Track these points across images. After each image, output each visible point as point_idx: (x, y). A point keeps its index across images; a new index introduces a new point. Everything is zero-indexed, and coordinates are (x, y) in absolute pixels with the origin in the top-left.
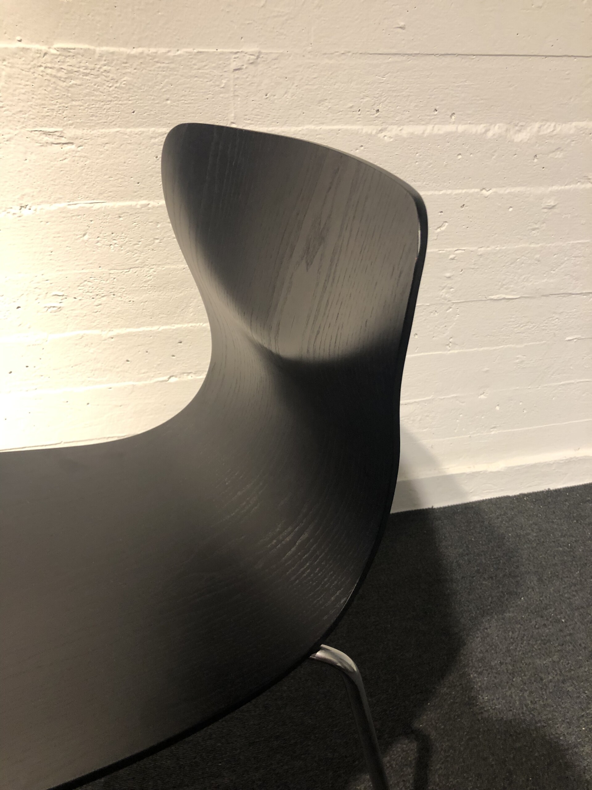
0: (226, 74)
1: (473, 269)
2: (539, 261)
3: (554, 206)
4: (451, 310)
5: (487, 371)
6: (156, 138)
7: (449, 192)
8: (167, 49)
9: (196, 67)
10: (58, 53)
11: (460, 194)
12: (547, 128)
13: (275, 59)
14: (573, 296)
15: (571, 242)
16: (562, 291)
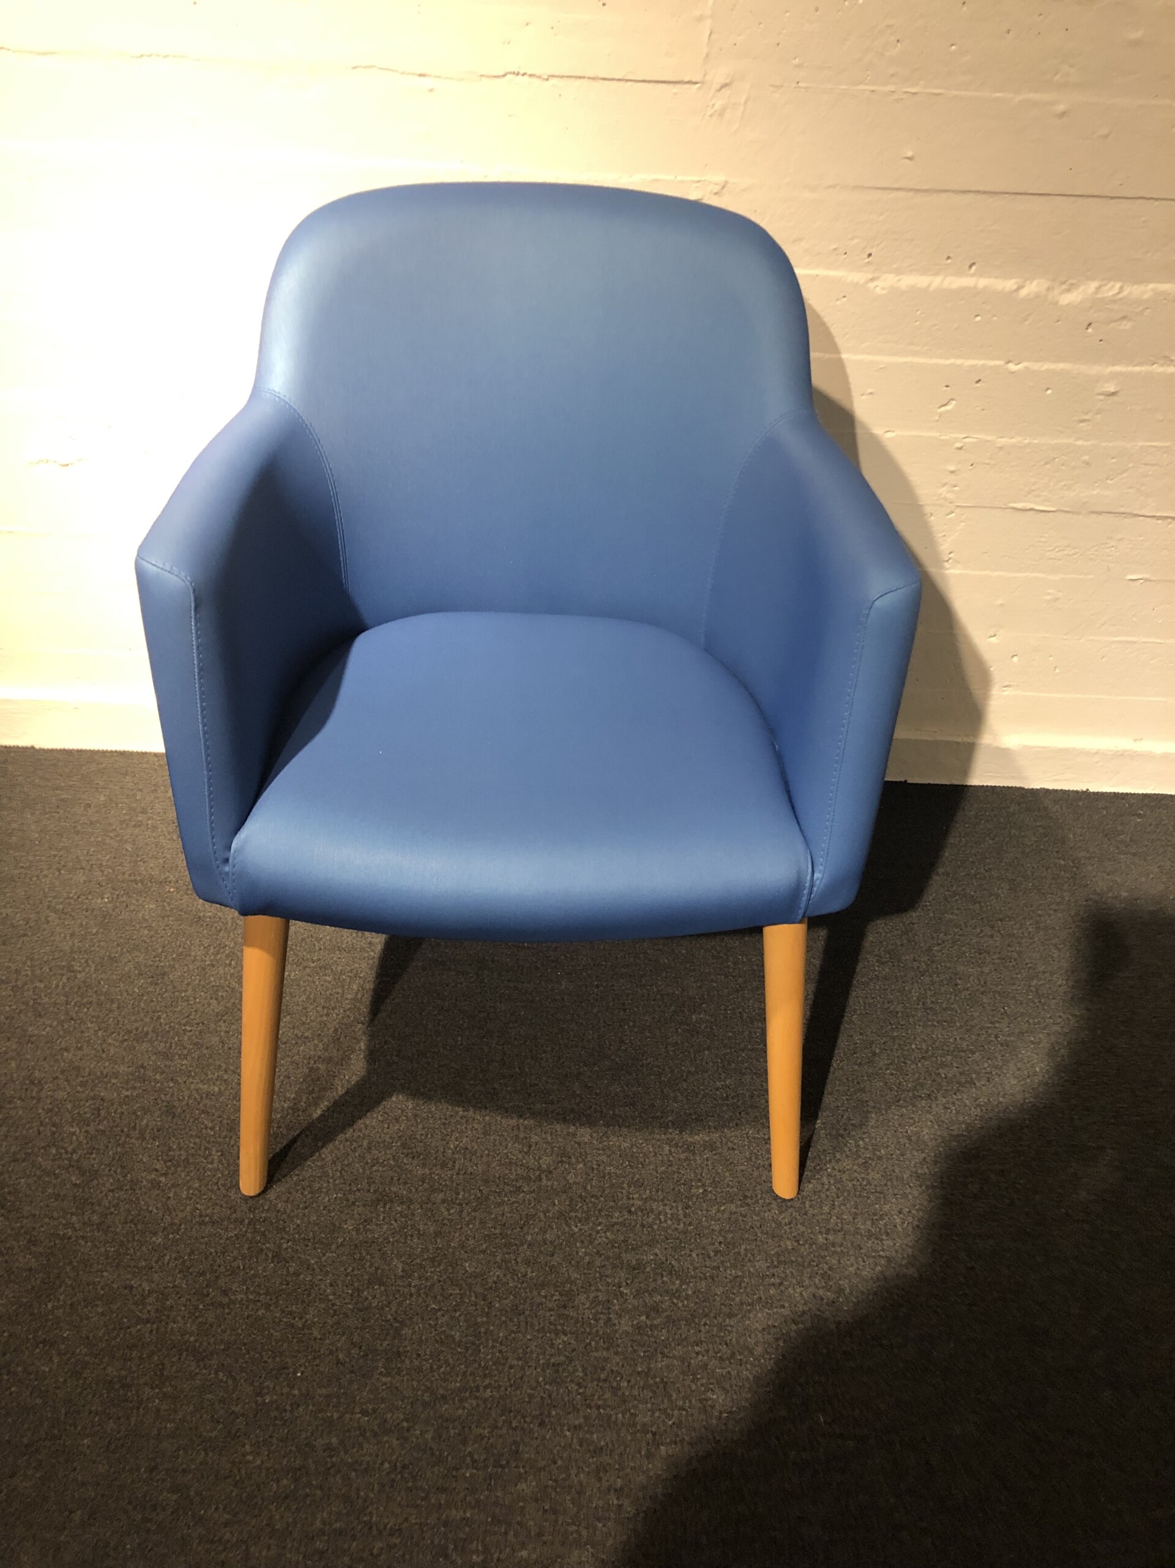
1: (988, 464)
2: (1087, 464)
3: (1113, 394)
4: (953, 515)
5: (1002, 605)
7: (959, 362)
11: (976, 365)
12: (1109, 290)
14: (1141, 518)
15: (1140, 444)
16: (1122, 510)
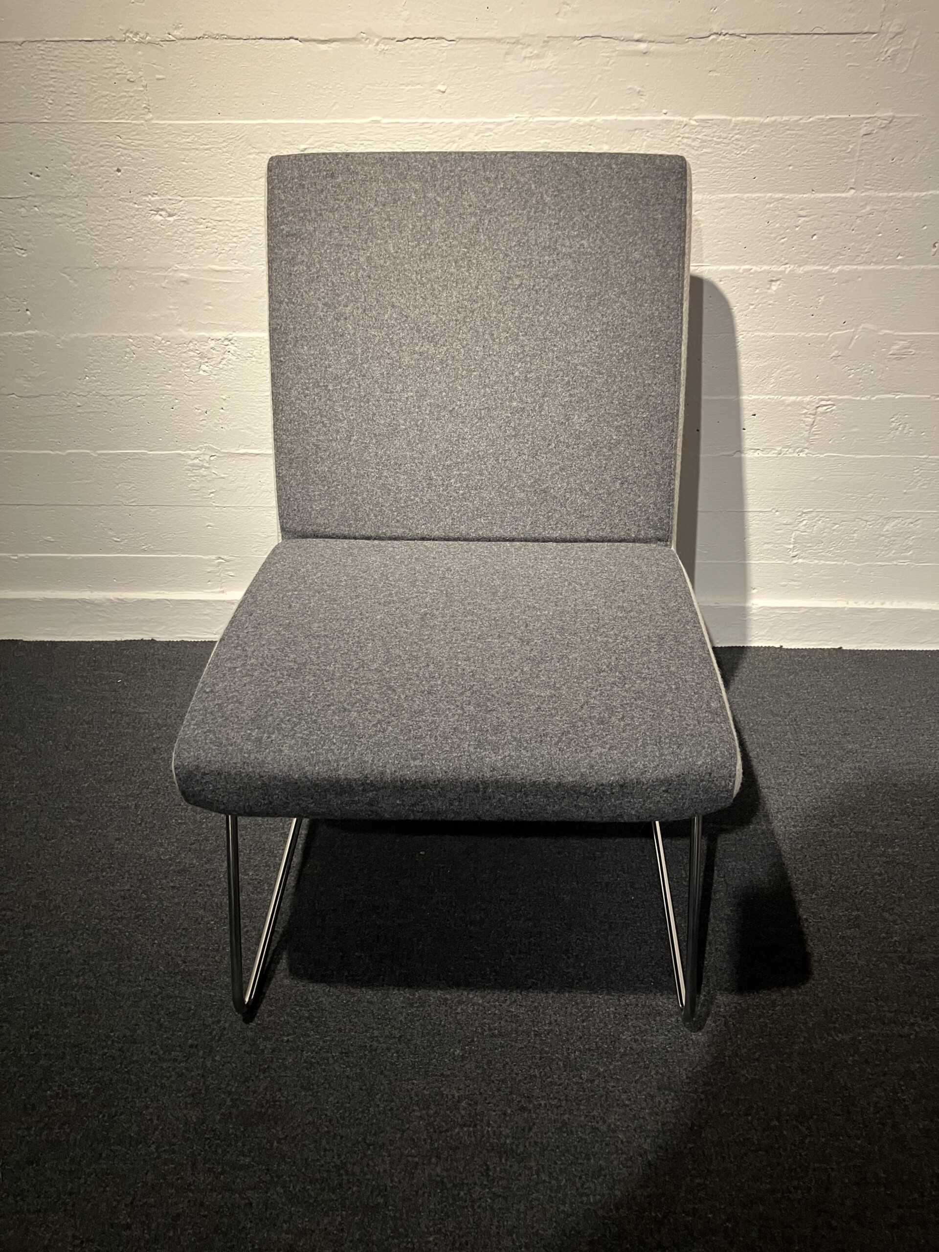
0: (853, 140)
6: (771, 203)
8: (801, 117)
9: (825, 133)
10: (697, 124)
13: (910, 123)
